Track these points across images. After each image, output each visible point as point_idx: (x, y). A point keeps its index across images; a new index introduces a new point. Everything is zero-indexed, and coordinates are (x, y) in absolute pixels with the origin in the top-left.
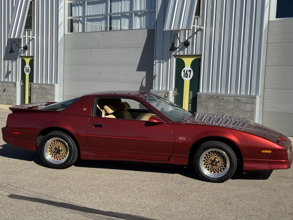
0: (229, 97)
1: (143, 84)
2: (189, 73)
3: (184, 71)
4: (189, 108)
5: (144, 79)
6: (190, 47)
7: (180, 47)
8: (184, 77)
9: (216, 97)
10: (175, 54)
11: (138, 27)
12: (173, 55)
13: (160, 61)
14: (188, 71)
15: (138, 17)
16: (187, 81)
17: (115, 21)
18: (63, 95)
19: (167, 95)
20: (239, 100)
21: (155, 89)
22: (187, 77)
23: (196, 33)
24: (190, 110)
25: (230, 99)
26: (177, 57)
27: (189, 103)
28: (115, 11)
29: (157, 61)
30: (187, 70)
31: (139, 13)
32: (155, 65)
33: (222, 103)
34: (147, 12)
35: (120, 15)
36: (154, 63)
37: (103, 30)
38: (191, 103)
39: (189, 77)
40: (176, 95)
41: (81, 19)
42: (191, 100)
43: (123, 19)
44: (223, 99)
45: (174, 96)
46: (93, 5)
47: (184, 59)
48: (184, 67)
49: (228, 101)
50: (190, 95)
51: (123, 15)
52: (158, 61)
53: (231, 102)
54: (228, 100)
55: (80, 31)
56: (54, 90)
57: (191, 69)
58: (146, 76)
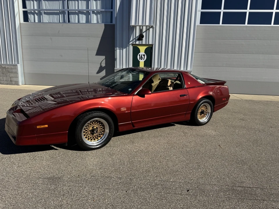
1: (102, 64)
2: (143, 57)
3: (140, 55)
6: (144, 39)
7: (137, 38)
8: (140, 59)
11: (95, 21)
12: (131, 44)
13: (120, 48)
14: (143, 55)
15: (94, 15)
16: (142, 63)
17: (72, 16)
18: (24, 73)
21: (117, 67)
22: (142, 59)
23: (149, 29)
26: (133, 46)
28: (73, 8)
29: (117, 48)
30: (142, 55)
31: (95, 12)
32: (116, 51)
34: (104, 11)
35: (77, 12)
37: (61, 22)
39: (144, 59)
41: (36, 11)
43: (80, 15)
46: (49, 2)
47: (139, 47)
48: (139, 52)
51: (80, 12)
55: (37, 21)
56: (17, 69)
57: (145, 54)
58: (106, 59)
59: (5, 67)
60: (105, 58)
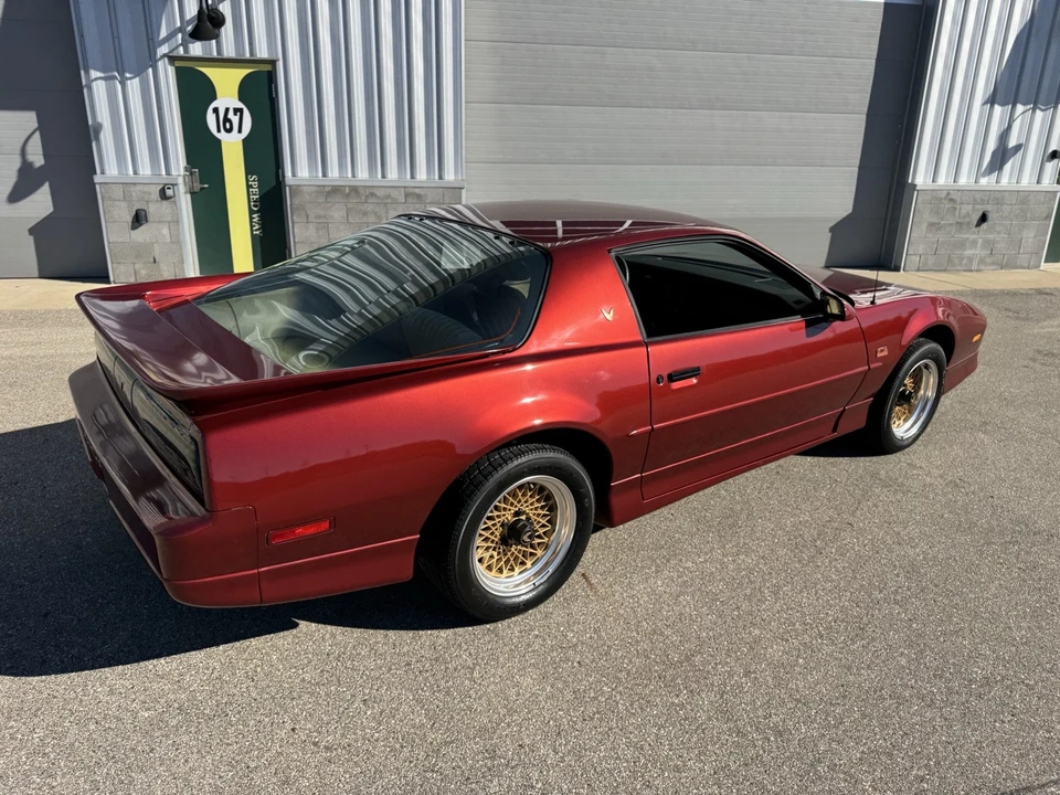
0: (388, 190)
1: (30, 158)
2: (235, 120)
3: (216, 110)
4: (252, 226)
5: (31, 140)
6: (227, 30)
7: (190, 28)
8: (219, 131)
9: (351, 191)
10: (170, 52)
12: (165, 55)
13: (110, 74)
14: (231, 112)
16: (232, 148)
19: (169, 192)
20: (419, 196)
21: (107, 171)
22: (229, 131)
24: (258, 233)
25: (394, 193)
27: (251, 212)
29: (94, 74)
30: (227, 110)
32: (90, 88)
33: (369, 208)
36: (84, 83)
38: (258, 212)
39: (240, 131)
40: (197, 189)
42: (255, 202)
44: (373, 194)
45: (191, 193)
47: (212, 73)
48: (214, 97)
49: (389, 201)
50: (249, 186)
52: (99, 74)
53: (395, 202)
54: (388, 196)
57: (241, 105)
60: (36, 125)
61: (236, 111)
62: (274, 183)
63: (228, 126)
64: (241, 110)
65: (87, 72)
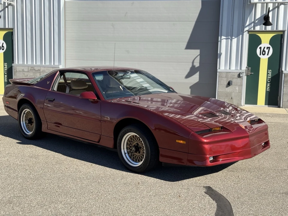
2: (267, 51)
3: (260, 48)
4: (266, 88)
7: (257, 21)
8: (260, 55)
10: (249, 30)
12: (247, 31)
13: (228, 37)
14: (266, 48)
16: (264, 61)
19: (241, 75)
21: (221, 68)
22: (263, 55)
23: (278, 7)
24: (268, 90)
26: (250, 33)
27: (267, 83)
29: (223, 37)
30: (264, 48)
32: (221, 42)
36: (219, 40)
38: (270, 83)
39: (268, 55)
40: (249, 74)
42: (269, 79)
45: (247, 76)
47: (261, 35)
48: (260, 43)
50: (268, 74)
52: (225, 38)
57: (270, 46)
59: (40, 70)
60: (199, 54)
61: (267, 48)
62: (277, 73)
63: (264, 53)
64: (269, 48)
65: (221, 37)
